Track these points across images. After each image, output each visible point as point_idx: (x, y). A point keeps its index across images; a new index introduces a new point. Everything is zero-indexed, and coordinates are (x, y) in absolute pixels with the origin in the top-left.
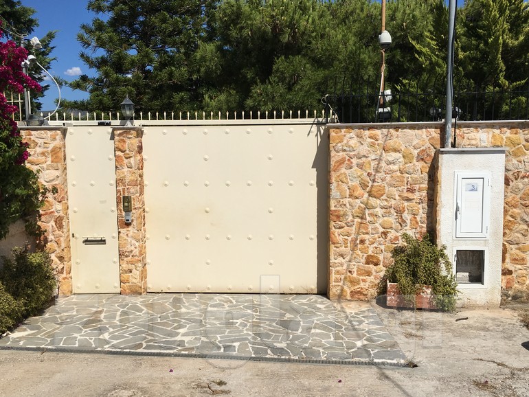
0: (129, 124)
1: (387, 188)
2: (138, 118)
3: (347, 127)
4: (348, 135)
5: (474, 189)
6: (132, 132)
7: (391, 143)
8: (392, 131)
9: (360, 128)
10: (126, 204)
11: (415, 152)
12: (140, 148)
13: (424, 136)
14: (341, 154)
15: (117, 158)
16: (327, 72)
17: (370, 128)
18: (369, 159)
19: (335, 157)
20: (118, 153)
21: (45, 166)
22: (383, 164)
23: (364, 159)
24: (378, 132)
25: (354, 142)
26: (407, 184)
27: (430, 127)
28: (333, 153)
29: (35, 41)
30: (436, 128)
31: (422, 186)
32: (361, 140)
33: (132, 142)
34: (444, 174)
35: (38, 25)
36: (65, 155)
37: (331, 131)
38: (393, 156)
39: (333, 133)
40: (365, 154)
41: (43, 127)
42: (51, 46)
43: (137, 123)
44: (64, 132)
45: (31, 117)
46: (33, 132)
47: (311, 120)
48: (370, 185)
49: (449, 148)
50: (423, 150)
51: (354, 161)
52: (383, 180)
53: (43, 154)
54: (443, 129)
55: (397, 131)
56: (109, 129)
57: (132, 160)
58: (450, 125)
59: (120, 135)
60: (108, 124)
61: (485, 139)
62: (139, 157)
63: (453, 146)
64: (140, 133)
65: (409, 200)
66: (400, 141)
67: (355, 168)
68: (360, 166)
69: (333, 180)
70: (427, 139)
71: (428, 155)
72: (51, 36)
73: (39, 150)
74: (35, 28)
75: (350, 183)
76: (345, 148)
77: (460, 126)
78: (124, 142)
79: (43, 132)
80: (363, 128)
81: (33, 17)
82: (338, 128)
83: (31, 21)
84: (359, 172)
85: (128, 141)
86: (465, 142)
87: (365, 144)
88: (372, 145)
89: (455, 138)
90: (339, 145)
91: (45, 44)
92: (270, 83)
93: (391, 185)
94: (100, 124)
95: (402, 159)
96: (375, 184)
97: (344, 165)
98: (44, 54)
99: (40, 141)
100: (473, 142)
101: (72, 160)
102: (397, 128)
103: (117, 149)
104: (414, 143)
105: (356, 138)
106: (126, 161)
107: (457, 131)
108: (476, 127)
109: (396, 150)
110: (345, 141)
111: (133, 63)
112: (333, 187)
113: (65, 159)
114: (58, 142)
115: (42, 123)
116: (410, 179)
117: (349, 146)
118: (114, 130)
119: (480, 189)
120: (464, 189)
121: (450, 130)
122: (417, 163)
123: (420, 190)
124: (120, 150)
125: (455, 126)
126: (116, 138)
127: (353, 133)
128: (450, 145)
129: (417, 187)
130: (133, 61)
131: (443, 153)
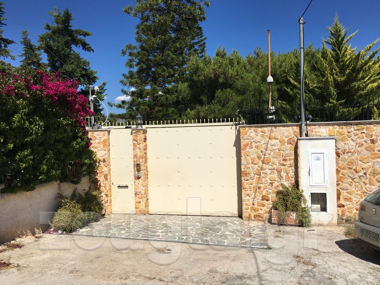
0: (140, 127)
1: (271, 159)
2: (144, 124)
3: (249, 127)
4: (250, 131)
5: (318, 159)
6: (141, 131)
7: (273, 135)
8: (273, 128)
9: (256, 127)
10: (138, 168)
11: (286, 140)
12: (145, 139)
13: (291, 131)
14: (246, 140)
15: (134, 144)
16: (243, 97)
17: (261, 127)
18: (261, 143)
19: (243, 142)
20: (135, 142)
21: (100, 149)
22: (269, 146)
23: (259, 143)
24: (266, 129)
25: (253, 134)
26: (283, 157)
27: (294, 126)
28: (242, 140)
29: (96, 88)
30: (297, 126)
31: (291, 157)
32: (256, 133)
33: (141, 136)
34: (301, 151)
35: (98, 79)
36: (109, 143)
37: (241, 128)
38: (274, 142)
39: (241, 130)
40: (259, 140)
41: (99, 130)
42: (104, 89)
43: (144, 127)
44: (109, 132)
45: (94, 125)
46: (94, 133)
47: (232, 123)
48: (263, 156)
49: (304, 137)
50: (290, 138)
51: (254, 144)
52: (269, 154)
53: (99, 143)
54: (300, 127)
55: (276, 128)
56: (130, 130)
57: (141, 145)
58: (303, 125)
59: (135, 133)
60: (130, 128)
61: (325, 132)
62: (144, 144)
63: (307, 135)
64: (145, 132)
65: (284, 165)
66: (277, 133)
67: (254, 148)
68: (257, 147)
69: (242, 155)
70: (292, 132)
71: (293, 141)
72: (104, 84)
73: (97, 141)
74: (97, 80)
75: (252, 156)
76: (248, 138)
77: (310, 125)
78: (137, 136)
79: (99, 132)
80: (258, 127)
81: (96, 75)
82: (244, 127)
83: (95, 77)
84: (257, 150)
85: (139, 136)
86: (313, 133)
87: (259, 135)
88: (263, 136)
89: (307, 132)
90: (245, 136)
91: (101, 88)
92: (212, 103)
93: (274, 157)
94: (126, 128)
95: (279, 143)
96: (266, 156)
97: (248, 147)
98: (101, 93)
99: (98, 137)
100: (318, 134)
101: (113, 146)
102: (275, 127)
103: (134, 140)
104: (285, 135)
105: (254, 132)
106: (138, 146)
107: (309, 128)
108: (319, 125)
109: (275, 139)
110: (248, 134)
111: (148, 94)
112: (243, 158)
113: (109, 146)
114: (106, 137)
115: (99, 128)
116: (284, 154)
117: (250, 137)
118: (132, 130)
119: (322, 159)
120: (313, 159)
121: (304, 127)
122: (287, 145)
123: (290, 160)
124: (135, 140)
125: (306, 125)
126: (133, 134)
127: (253, 129)
128: (304, 135)
129: (288, 158)
130: (148, 92)
131: (300, 139)
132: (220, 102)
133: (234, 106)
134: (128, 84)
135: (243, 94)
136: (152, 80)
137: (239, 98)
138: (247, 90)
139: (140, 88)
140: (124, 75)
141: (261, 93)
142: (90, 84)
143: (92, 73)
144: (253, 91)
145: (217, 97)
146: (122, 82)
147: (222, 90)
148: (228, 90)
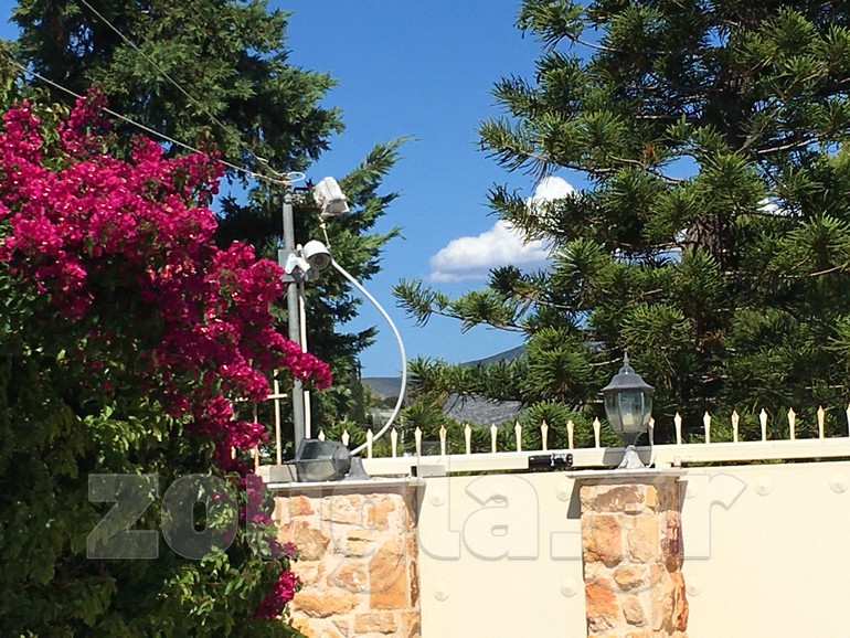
0: (632, 461)
2: (664, 435)
6: (643, 489)
12: (675, 548)
15: (594, 589)
21: (349, 619)
29: (328, 191)
33: (643, 529)
35: (339, 127)
36: (415, 581)
41: (346, 482)
42: (380, 192)
43: (664, 456)
44: (414, 498)
45: (312, 450)
46: (314, 503)
53: (345, 578)
56: (562, 482)
57: (644, 599)
60: (563, 465)
62: (668, 583)
64: (672, 494)
72: (380, 160)
73: (332, 563)
79: (344, 499)
81: (323, 102)
83: (319, 117)
85: (627, 523)
91: (360, 188)
94: (538, 465)
98: (354, 223)
101: (440, 597)
106: (621, 599)
113: (415, 596)
115: (344, 469)
118: (580, 483)
124: (600, 558)
126: (587, 512)
134: (539, 154)
136: (710, 117)
139: (623, 174)
140: (509, 91)
142: (282, 163)
143: (299, 88)
146: (494, 137)
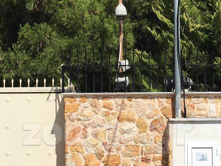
1: (122, 157)
3: (81, 97)
4: (83, 104)
5: (203, 159)
7: (125, 112)
8: (126, 100)
9: (94, 97)
11: (149, 122)
13: (156, 106)
14: (76, 122)
17: (104, 97)
18: (104, 128)
22: (118, 134)
23: (98, 128)
24: (112, 101)
25: (88, 111)
26: (142, 154)
27: (162, 97)
28: (68, 122)
30: (167, 98)
31: (156, 155)
32: (95, 109)
34: (174, 144)
37: (66, 99)
38: (126, 126)
39: (67, 103)
40: (100, 123)
47: (49, 89)
48: (106, 153)
49: (179, 118)
50: (156, 120)
51: (90, 130)
52: (118, 149)
54: (173, 99)
55: (130, 101)
58: (178, 96)
61: (214, 110)
63: (184, 115)
66: (133, 110)
67: (90, 137)
68: (96, 135)
69: (68, 149)
70: (159, 109)
71: (161, 125)
75: (86, 153)
76: (80, 117)
77: (189, 97)
80: (97, 97)
82: (72, 97)
84: (94, 141)
86: (195, 112)
87: (100, 114)
88: (107, 114)
89: (185, 108)
90: (74, 114)
93: (126, 155)
95: (136, 129)
96: (112, 153)
97: (79, 135)
100: (203, 112)
102: (130, 98)
104: (148, 112)
105: (90, 108)
107: (187, 101)
108: (206, 97)
109: (129, 120)
110: (80, 111)
112: (68, 156)
116: (144, 149)
117: (84, 116)
119: (209, 158)
120: (194, 158)
121: (179, 100)
122: (150, 133)
123: (154, 159)
125: (184, 96)
127: (88, 102)
128: (180, 115)
129: (151, 156)
132: (27, 47)
133: (54, 57)
135: (71, 35)
137: (64, 43)
138: (80, 27)
141: (104, 34)
144: (90, 29)
145: (23, 37)
147: (32, 25)
148: (43, 25)
